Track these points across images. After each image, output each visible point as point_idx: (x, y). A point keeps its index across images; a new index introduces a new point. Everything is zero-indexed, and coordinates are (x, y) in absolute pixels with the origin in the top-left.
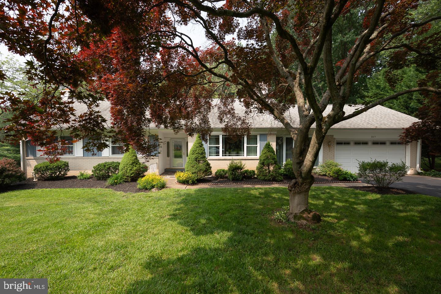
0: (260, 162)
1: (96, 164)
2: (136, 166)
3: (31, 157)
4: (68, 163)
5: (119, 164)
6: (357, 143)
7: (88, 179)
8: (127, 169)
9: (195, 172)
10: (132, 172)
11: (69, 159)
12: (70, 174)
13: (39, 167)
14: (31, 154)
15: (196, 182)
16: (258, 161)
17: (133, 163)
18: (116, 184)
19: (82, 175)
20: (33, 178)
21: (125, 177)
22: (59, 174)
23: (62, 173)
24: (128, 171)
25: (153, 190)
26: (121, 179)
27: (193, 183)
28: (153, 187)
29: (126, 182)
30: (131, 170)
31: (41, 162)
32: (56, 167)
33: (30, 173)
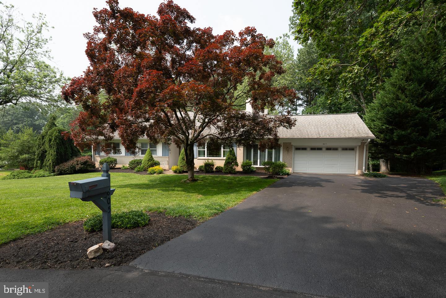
0: (226, 162)
1: (130, 160)
2: (150, 162)
3: (97, 156)
4: (116, 160)
5: (142, 160)
6: (313, 149)
7: (127, 169)
8: (145, 163)
9: (182, 166)
10: (148, 165)
11: (117, 157)
12: (117, 166)
13: (102, 161)
14: (97, 154)
15: (182, 172)
16: (224, 161)
17: (149, 160)
18: (139, 171)
19: (124, 166)
20: (99, 168)
21: (144, 168)
22: (112, 166)
23: (114, 165)
24: (146, 164)
25: (155, 174)
26: (142, 169)
27: (180, 172)
28: (155, 173)
29: (144, 171)
30: (147, 164)
31: (103, 158)
32: (110, 161)
33: (97, 165)
